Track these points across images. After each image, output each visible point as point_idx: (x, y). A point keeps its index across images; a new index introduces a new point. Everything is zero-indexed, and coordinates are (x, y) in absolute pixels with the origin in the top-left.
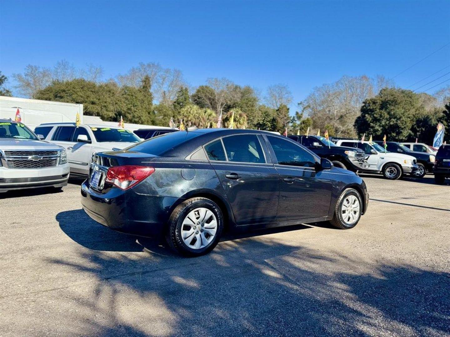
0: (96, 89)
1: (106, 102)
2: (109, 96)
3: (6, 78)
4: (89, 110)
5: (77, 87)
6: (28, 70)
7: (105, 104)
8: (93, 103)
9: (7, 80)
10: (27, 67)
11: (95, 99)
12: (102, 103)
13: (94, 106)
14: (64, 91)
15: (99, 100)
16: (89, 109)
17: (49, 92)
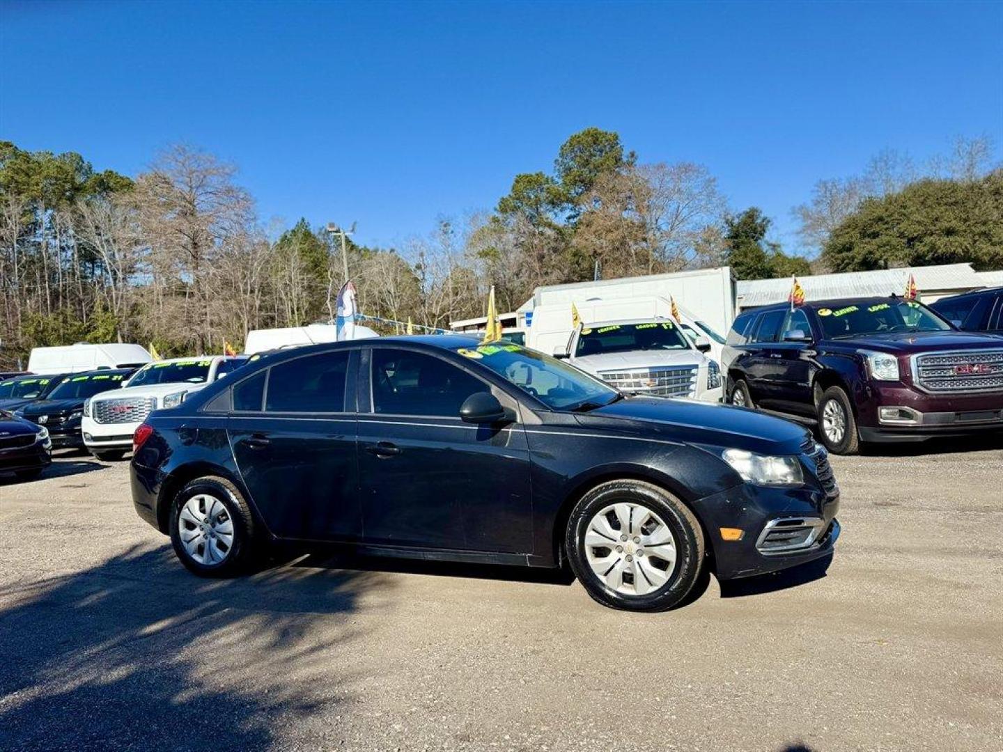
0: (960, 195)
1: (985, 223)
2: (996, 203)
3: (769, 221)
4: (939, 251)
5: (909, 203)
6: (818, 191)
7: (983, 228)
8: (950, 232)
9: (771, 225)
10: (816, 186)
11: (954, 222)
12: (973, 228)
13: (951, 239)
14: (881, 219)
15: (965, 220)
16: (940, 247)
17: (849, 230)
